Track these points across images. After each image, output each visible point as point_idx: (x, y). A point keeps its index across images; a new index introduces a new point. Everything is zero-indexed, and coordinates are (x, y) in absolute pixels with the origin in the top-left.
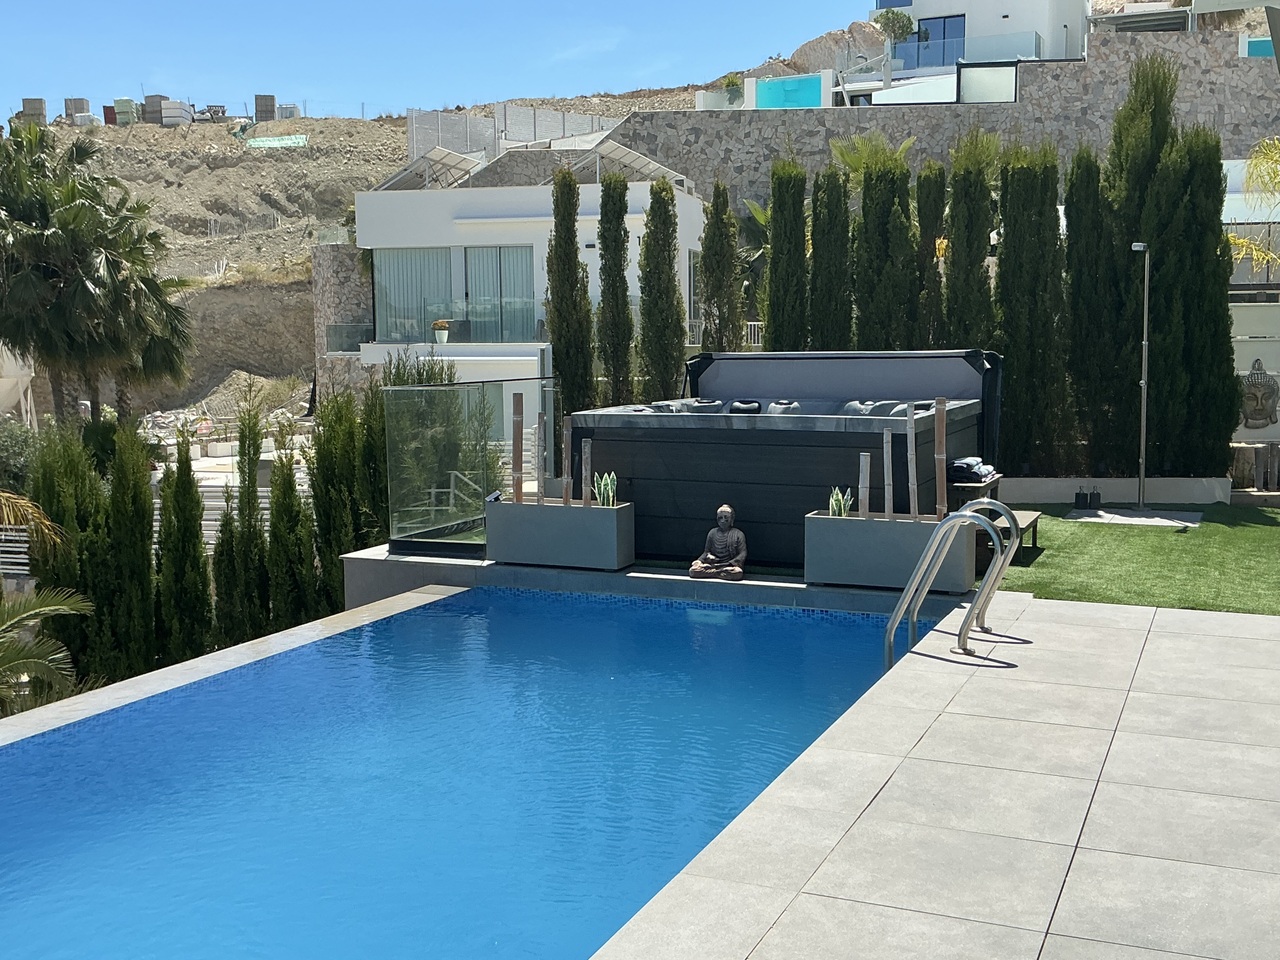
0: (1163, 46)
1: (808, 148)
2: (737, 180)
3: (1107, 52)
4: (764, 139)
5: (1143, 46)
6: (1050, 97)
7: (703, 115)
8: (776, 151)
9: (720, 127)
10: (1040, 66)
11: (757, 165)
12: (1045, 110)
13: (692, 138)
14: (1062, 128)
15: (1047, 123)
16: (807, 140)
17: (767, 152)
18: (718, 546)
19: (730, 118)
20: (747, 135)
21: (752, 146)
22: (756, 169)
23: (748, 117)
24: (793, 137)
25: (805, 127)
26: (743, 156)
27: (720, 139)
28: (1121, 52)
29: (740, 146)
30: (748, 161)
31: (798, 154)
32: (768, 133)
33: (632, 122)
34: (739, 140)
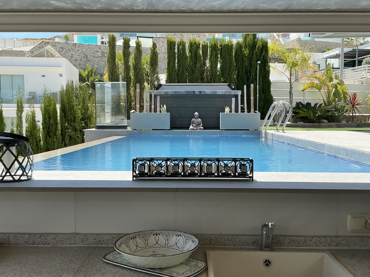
0: (189, 36)
1: (96, 56)
2: (75, 63)
3: (175, 37)
4: (83, 52)
5: (184, 36)
6: (161, 47)
7: (64, 43)
8: (87, 56)
9: (70, 47)
10: (159, 39)
11: (81, 59)
12: (160, 51)
13: (61, 50)
14: (165, 56)
15: (161, 54)
16: (96, 53)
17: (84, 56)
18: (196, 122)
19: (73, 45)
20: (78, 50)
21: (80, 54)
22: (81, 60)
23: (78, 45)
24: (92, 52)
25: (95, 49)
26: (77, 56)
27: (70, 51)
28: (179, 37)
29: (76, 54)
30: (79, 58)
31: (93, 57)
32: (84, 50)
33: (42, 43)
34: (75, 52)
